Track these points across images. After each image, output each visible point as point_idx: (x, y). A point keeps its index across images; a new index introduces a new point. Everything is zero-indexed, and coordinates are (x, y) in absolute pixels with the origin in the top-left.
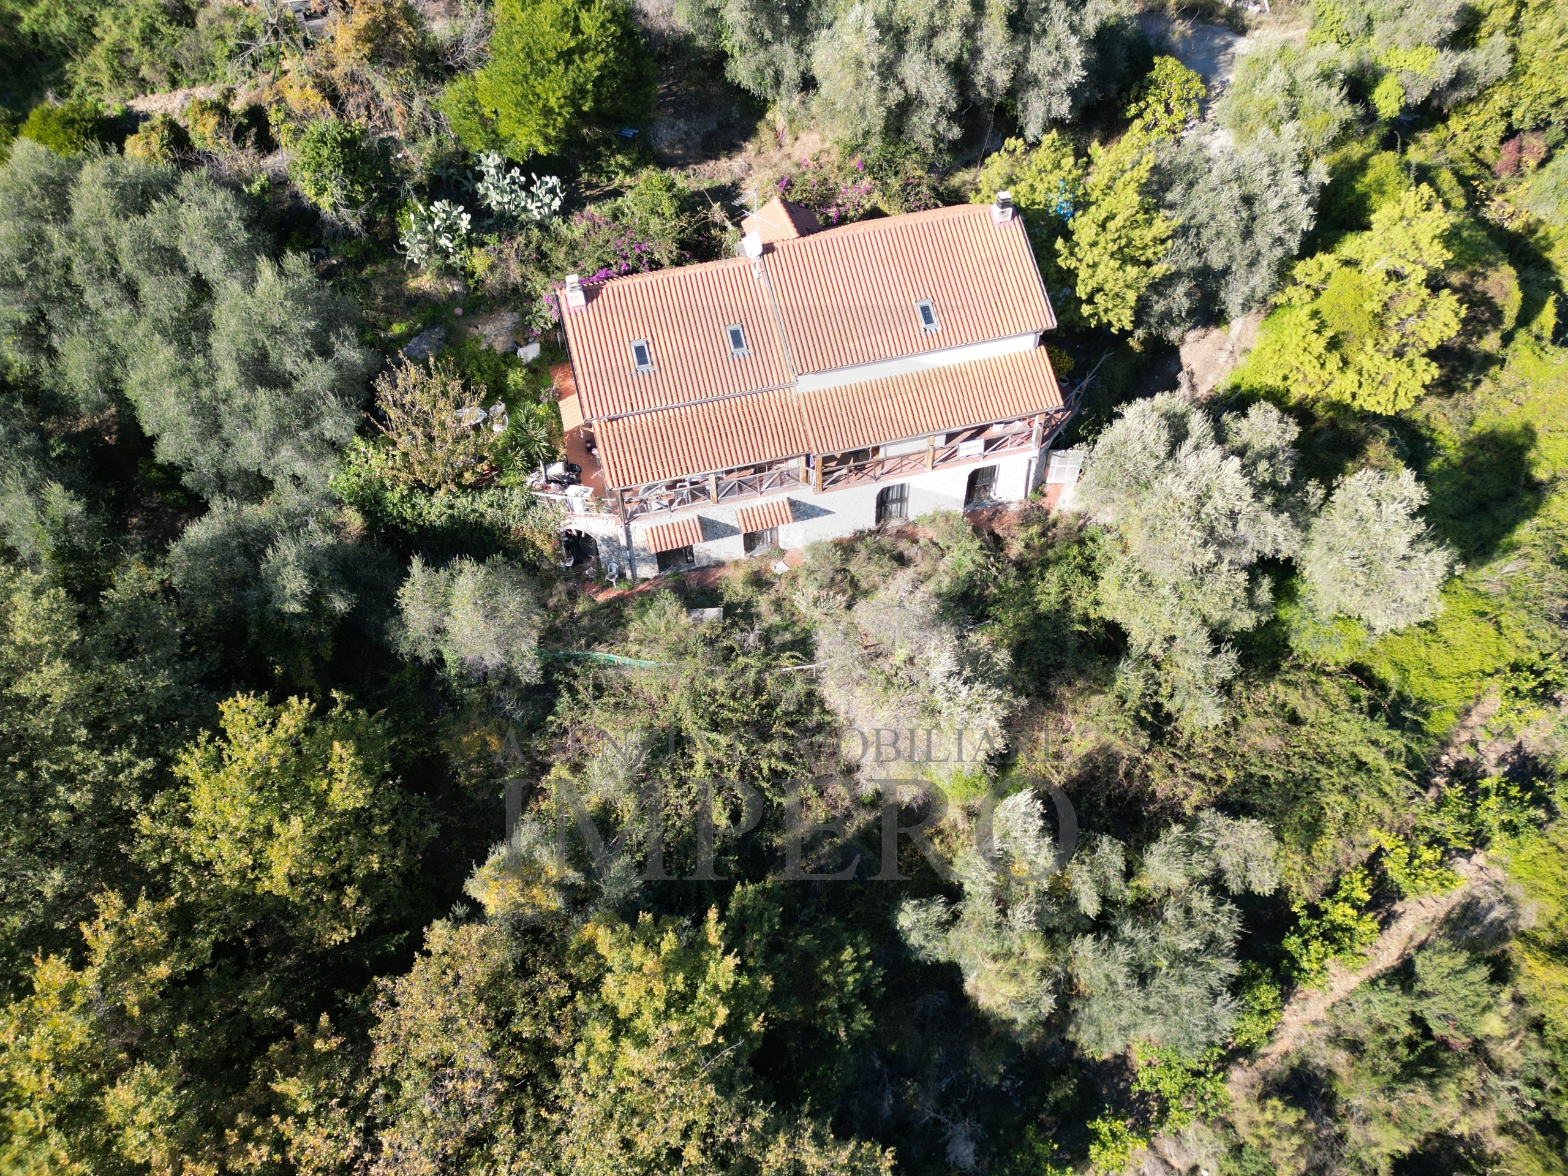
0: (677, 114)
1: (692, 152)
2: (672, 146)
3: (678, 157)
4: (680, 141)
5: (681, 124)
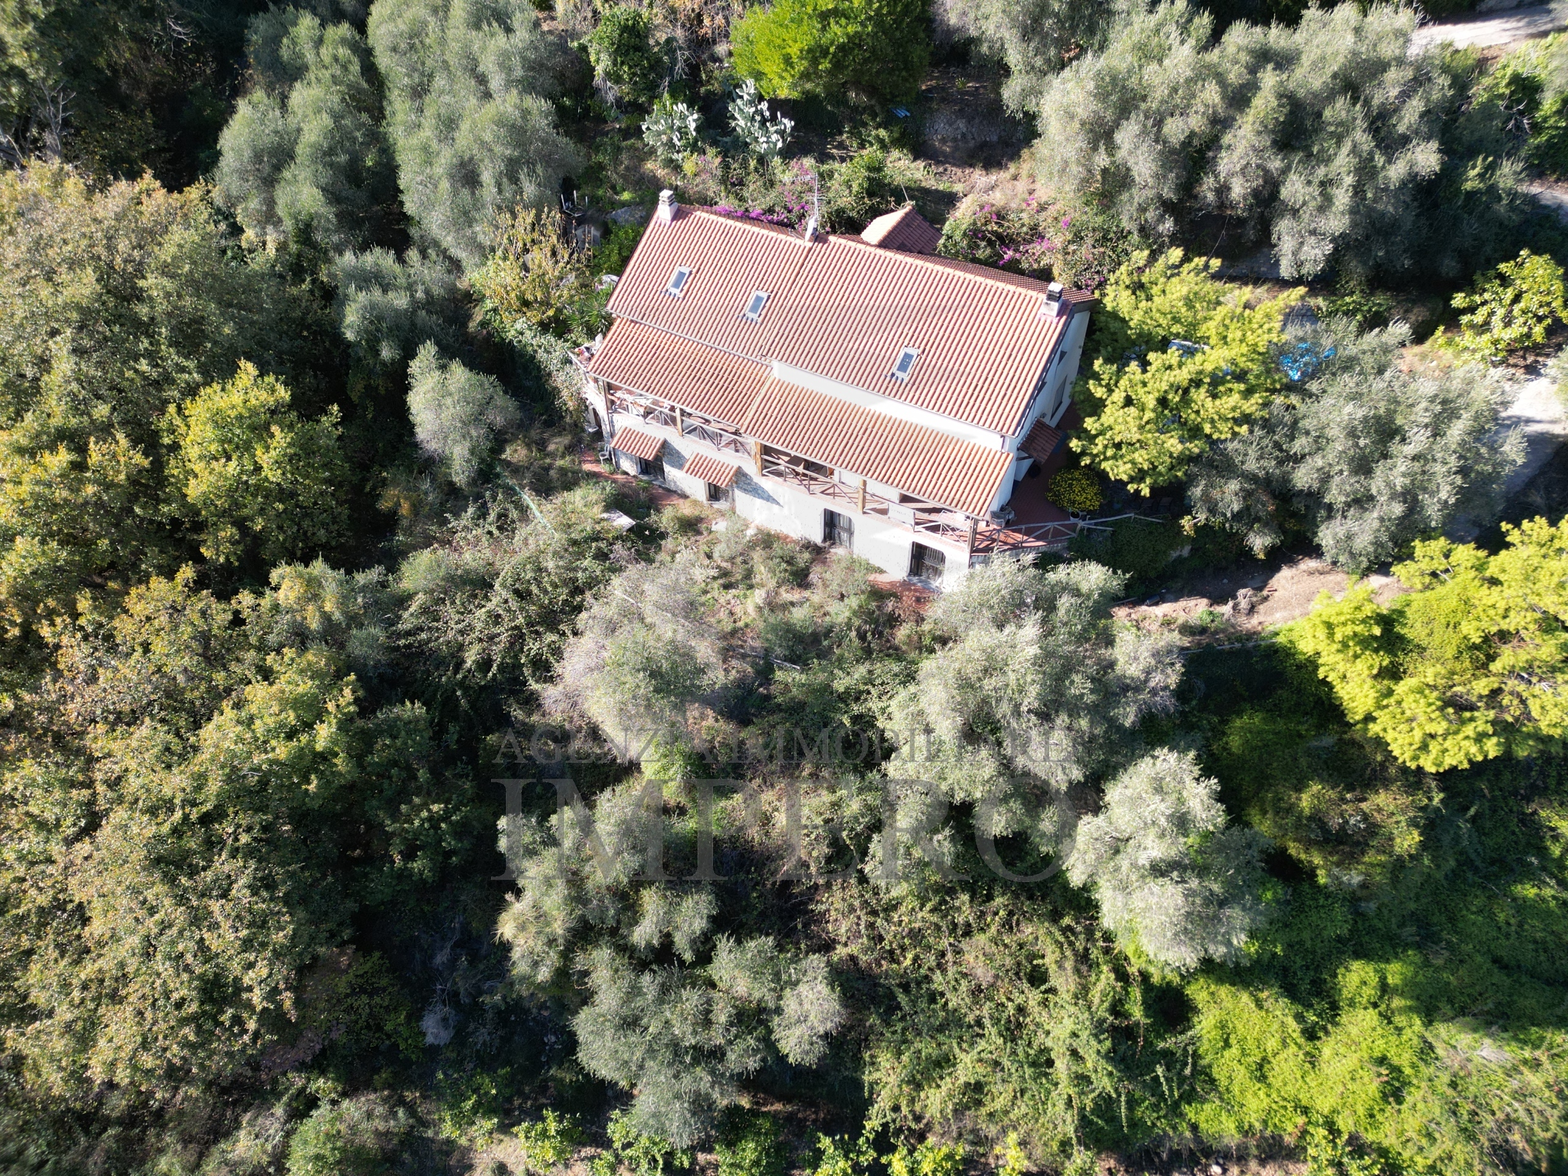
0: (961, 113)
1: (957, 154)
2: (944, 141)
3: (944, 154)
4: (955, 140)
5: (961, 124)
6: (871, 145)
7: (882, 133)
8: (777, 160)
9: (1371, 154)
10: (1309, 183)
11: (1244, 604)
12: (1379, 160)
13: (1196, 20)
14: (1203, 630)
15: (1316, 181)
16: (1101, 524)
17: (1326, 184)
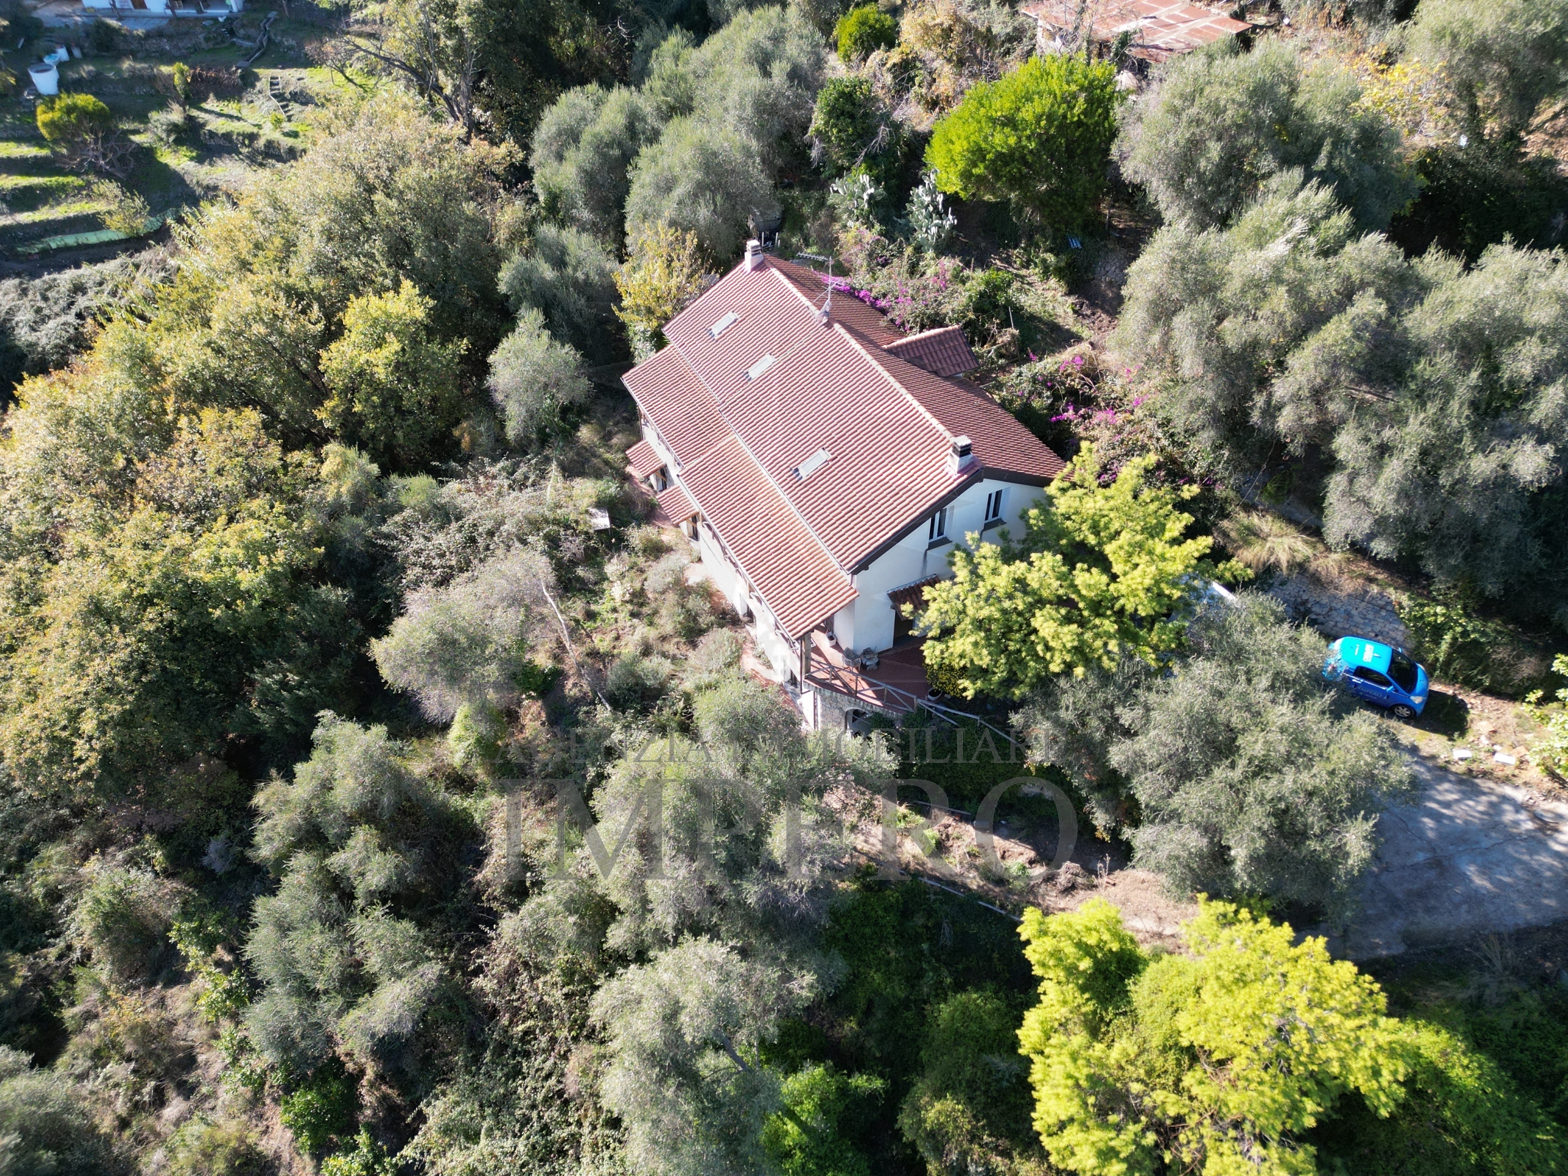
2: (1110, 285)
3: (1104, 298)
6: (1036, 265)
7: (1051, 258)
8: (930, 254)
9: (1461, 432)
10: (1367, 440)
11: (1063, 879)
12: (1467, 443)
13: (1334, 218)
14: (1001, 881)
15: (1375, 441)
16: (945, 713)
17: (1384, 450)
